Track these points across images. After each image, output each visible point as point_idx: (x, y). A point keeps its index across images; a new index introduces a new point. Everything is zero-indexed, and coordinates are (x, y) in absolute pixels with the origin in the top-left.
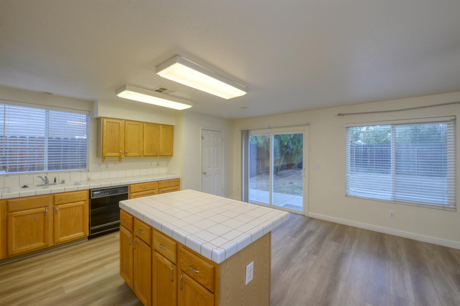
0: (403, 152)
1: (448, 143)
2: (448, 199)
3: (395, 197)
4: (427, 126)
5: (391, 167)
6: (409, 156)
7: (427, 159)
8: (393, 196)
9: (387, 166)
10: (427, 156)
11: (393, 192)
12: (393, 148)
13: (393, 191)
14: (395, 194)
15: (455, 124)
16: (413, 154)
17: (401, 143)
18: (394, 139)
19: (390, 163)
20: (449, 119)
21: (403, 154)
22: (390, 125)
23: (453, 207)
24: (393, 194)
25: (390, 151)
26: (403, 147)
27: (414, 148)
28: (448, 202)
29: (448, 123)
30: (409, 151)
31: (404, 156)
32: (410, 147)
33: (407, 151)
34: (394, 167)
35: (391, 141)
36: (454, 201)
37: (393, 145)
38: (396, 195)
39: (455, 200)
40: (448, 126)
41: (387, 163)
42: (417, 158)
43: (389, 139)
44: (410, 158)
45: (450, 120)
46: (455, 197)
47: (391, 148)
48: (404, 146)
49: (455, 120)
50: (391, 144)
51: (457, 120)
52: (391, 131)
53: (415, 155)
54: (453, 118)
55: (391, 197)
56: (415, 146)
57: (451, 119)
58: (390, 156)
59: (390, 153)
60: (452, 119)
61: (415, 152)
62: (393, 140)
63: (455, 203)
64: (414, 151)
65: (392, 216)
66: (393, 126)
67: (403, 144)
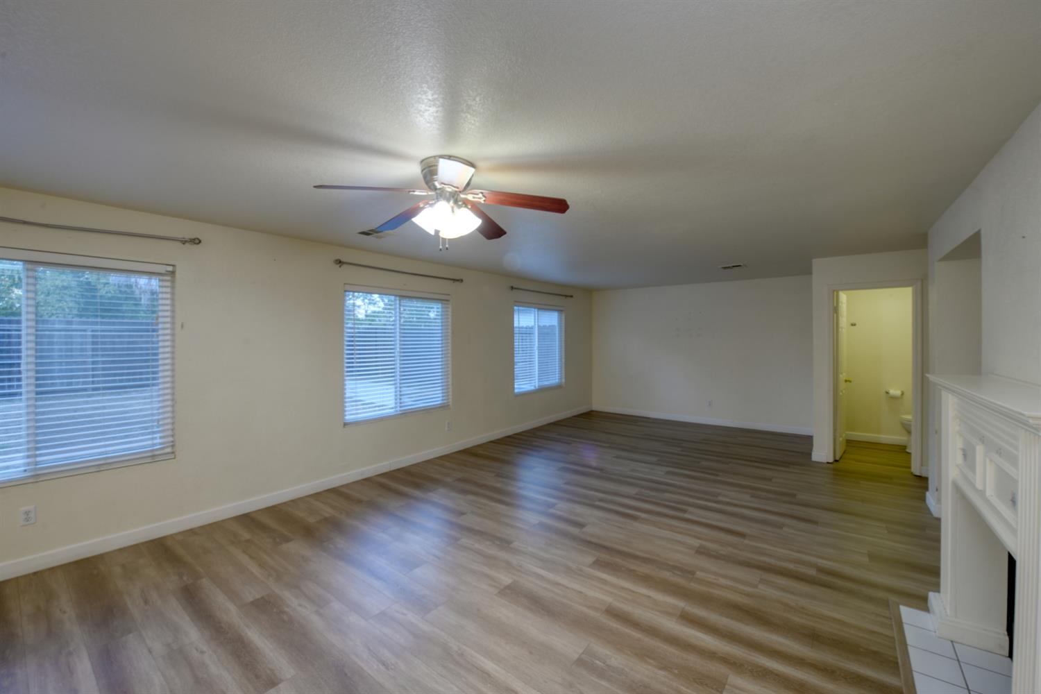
0: (55, 340)
1: (161, 320)
2: (161, 438)
3: (36, 463)
4: (114, 279)
5: (23, 383)
6: (71, 350)
7: (114, 356)
8: (28, 464)
9: (10, 380)
10: (113, 349)
11: (29, 453)
12: (27, 327)
13: (28, 450)
14: (36, 456)
15: (173, 281)
16: (82, 343)
17: (53, 314)
18: (32, 302)
19: (20, 372)
20: (162, 269)
21: (57, 343)
22: (21, 263)
23: (169, 450)
24: (28, 457)
25: (19, 337)
26: (57, 326)
27: (85, 331)
28: (161, 444)
29: (161, 278)
30: (71, 337)
31: (61, 350)
32: (74, 327)
33: (66, 336)
34: (33, 381)
35: (24, 310)
36: (171, 439)
37: (27, 320)
38: (39, 459)
39: (173, 436)
40: (161, 284)
41: (10, 373)
42: (91, 353)
43: (18, 305)
44: (74, 353)
45: (163, 272)
46: (173, 430)
47: (23, 328)
48: (60, 322)
49: (173, 273)
50: (23, 317)
51: (178, 275)
52: (24, 281)
53: (88, 347)
54: (170, 269)
55: (23, 469)
56: (87, 323)
57: (167, 271)
58: (19, 351)
59: (20, 344)
60: (169, 271)
61: (87, 340)
62: (28, 306)
63: (172, 442)
64: (85, 336)
65: (27, 520)
66: (30, 266)
67: (57, 319)
